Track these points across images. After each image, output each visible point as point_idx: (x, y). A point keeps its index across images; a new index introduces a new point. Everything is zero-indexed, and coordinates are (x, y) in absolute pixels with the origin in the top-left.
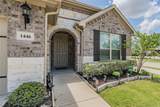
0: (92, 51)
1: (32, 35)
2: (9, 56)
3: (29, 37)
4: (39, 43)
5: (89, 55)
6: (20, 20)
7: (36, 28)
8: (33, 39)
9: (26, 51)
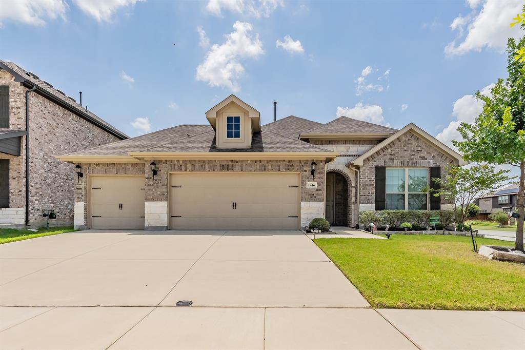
0: (373, 197)
1: (315, 184)
2: (302, 200)
3: (314, 185)
4: (320, 190)
5: (368, 202)
6: (308, 173)
7: (319, 178)
8: (316, 187)
9: (312, 197)
